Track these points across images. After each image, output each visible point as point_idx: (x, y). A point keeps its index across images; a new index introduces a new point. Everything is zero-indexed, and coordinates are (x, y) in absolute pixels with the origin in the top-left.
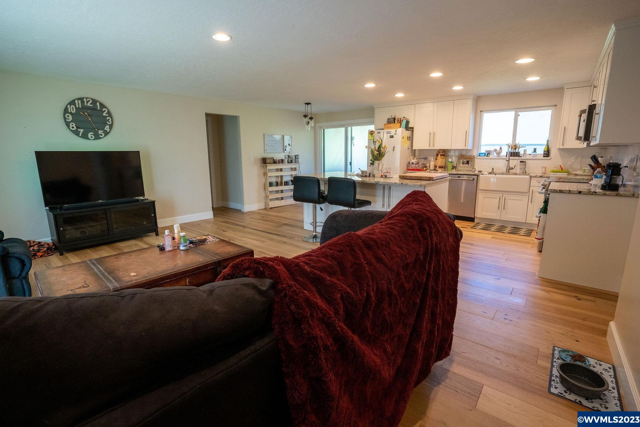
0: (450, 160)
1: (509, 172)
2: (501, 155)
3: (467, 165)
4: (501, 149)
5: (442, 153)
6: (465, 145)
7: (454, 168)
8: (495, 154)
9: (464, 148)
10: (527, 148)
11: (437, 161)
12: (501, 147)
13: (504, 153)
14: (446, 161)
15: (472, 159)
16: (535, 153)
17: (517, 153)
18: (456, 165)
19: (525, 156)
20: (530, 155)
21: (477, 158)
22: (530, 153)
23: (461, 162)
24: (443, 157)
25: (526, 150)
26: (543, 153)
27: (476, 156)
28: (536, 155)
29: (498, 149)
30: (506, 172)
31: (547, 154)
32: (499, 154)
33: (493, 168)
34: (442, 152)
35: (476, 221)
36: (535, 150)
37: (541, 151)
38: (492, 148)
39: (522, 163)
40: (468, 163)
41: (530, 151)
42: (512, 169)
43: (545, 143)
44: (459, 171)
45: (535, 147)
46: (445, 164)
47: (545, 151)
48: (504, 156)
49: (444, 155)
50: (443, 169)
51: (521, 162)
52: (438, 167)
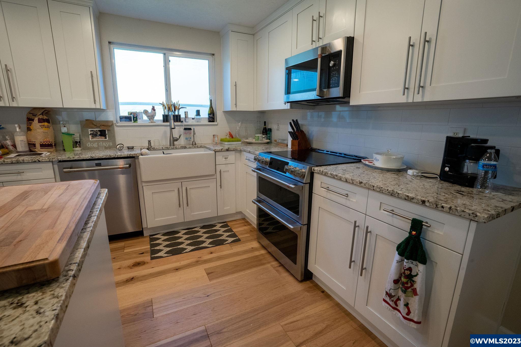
0: (64, 130)
1: (174, 145)
2: (155, 119)
3: (103, 139)
4: (153, 109)
5: (41, 117)
6: (95, 101)
7: (76, 144)
8: (145, 117)
9: (93, 106)
10: (188, 109)
11: (32, 133)
12: (153, 107)
13: (159, 117)
14: (56, 133)
15: (110, 126)
16: (198, 117)
17: (177, 116)
18: (78, 139)
19: (187, 121)
20: (193, 119)
21: (118, 125)
22: (193, 117)
23: (90, 133)
24: (46, 124)
25: (187, 112)
26: (207, 116)
27: (115, 122)
28: (199, 119)
29: (150, 110)
30: (170, 145)
31: (212, 117)
32: (151, 117)
33: (149, 141)
34: (42, 114)
35: (146, 233)
36: (198, 113)
37: (205, 114)
38: (138, 109)
39: (187, 131)
40: (103, 134)
41: (192, 114)
42: (177, 140)
43: (209, 104)
44: (89, 149)
45: (198, 108)
46: (55, 137)
47: (209, 114)
48: (158, 120)
49: (48, 121)
50: (52, 150)
51: (185, 129)
52: (38, 146)
